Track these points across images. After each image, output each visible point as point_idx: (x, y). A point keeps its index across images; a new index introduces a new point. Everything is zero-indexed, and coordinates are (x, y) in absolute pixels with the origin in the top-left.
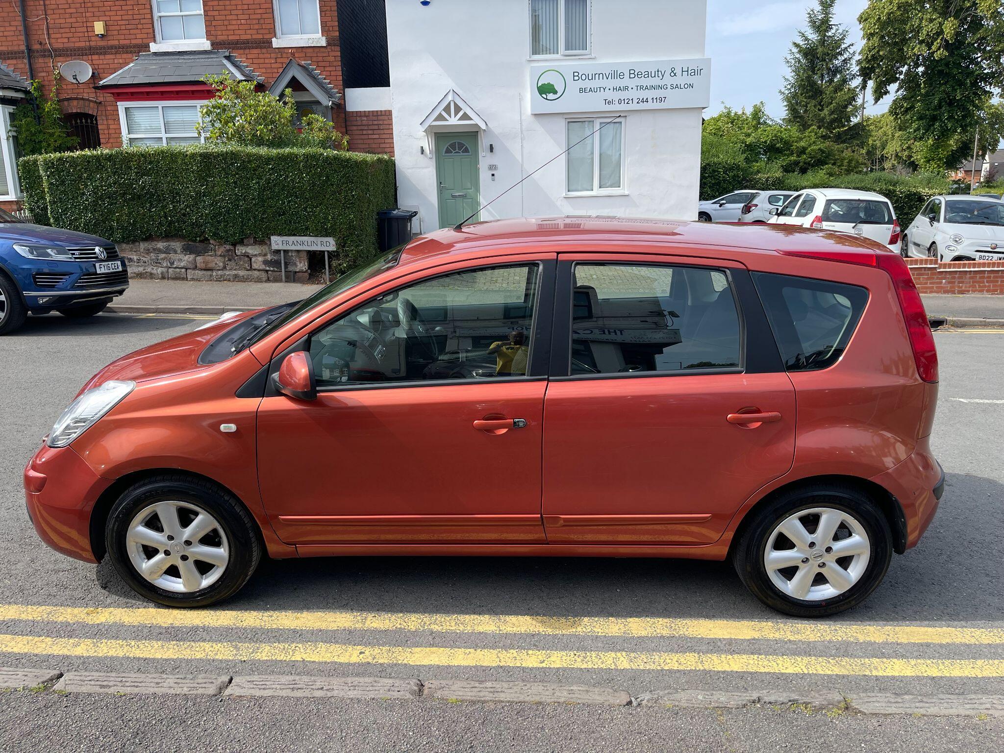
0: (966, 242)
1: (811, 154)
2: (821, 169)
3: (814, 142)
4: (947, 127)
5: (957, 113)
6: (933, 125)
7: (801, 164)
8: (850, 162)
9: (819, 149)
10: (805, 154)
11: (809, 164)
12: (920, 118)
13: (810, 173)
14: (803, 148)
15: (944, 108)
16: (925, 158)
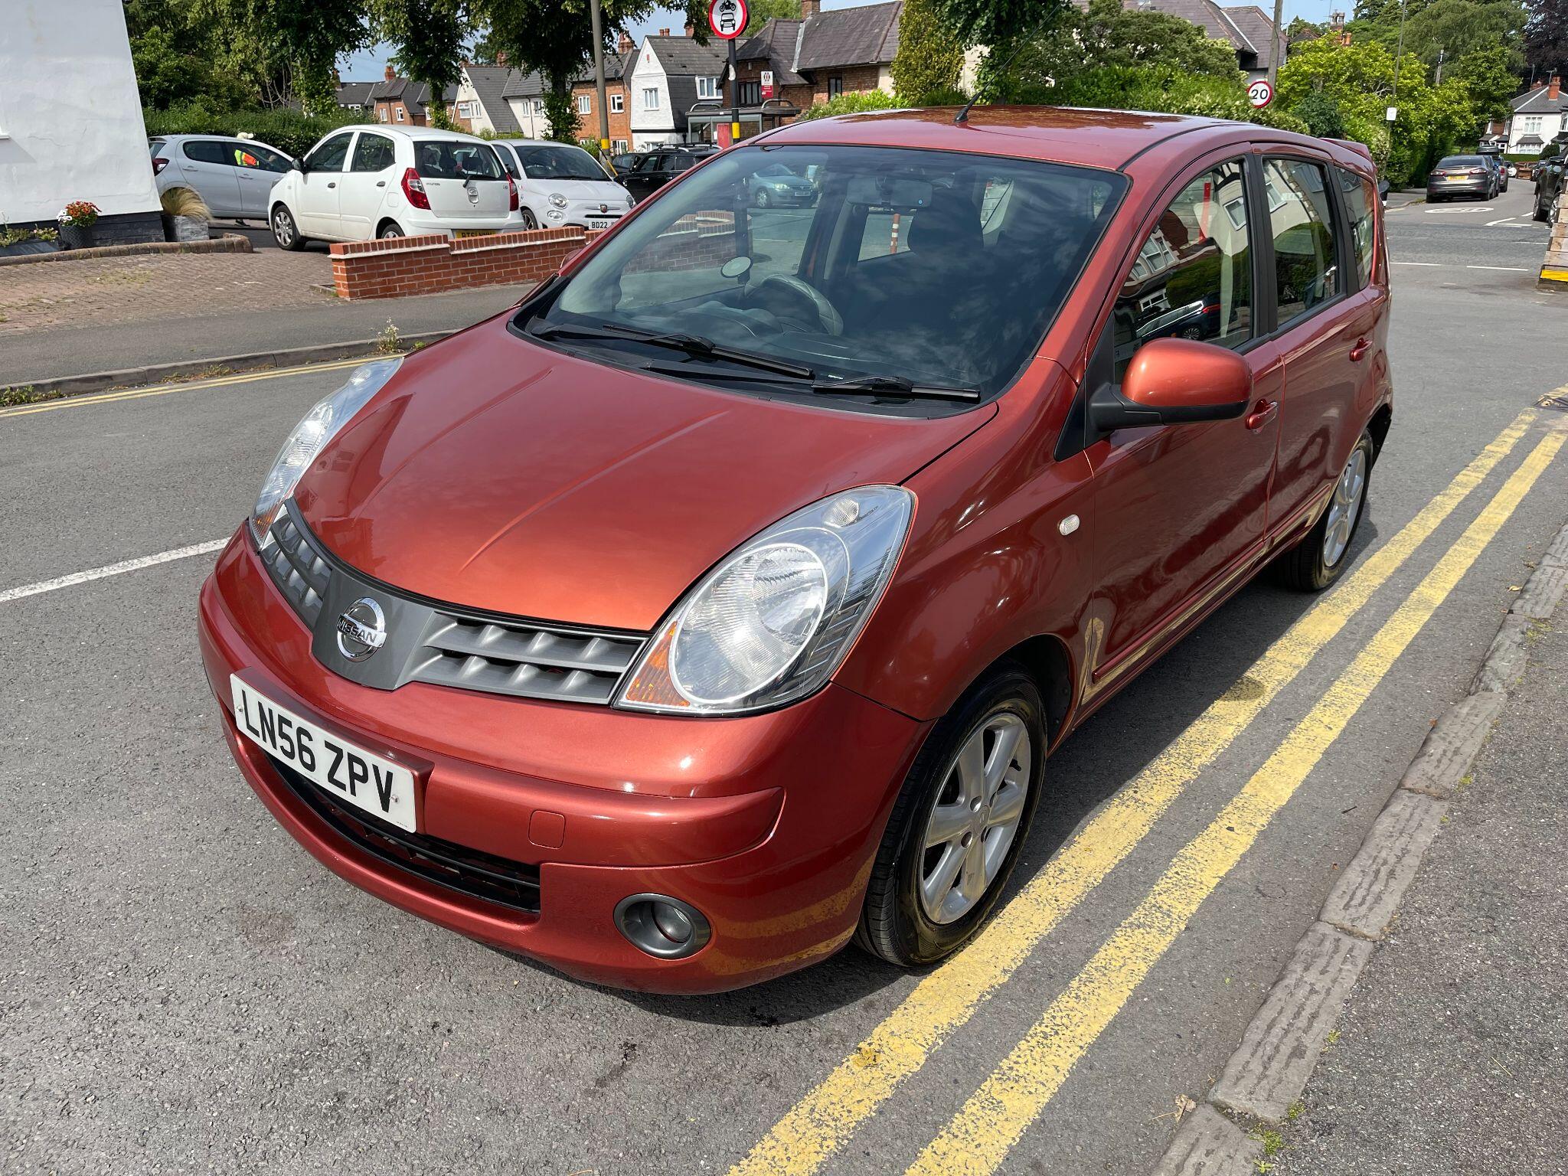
0: (571, 205)
1: (166, 75)
2: (191, 102)
3: (165, 55)
4: (327, 41)
5: (337, 20)
6: (306, 37)
7: (155, 92)
8: (231, 89)
9: (177, 68)
10: (156, 74)
11: (166, 91)
12: (283, 24)
13: (174, 108)
14: (150, 63)
15: (315, 11)
16: (307, 89)
